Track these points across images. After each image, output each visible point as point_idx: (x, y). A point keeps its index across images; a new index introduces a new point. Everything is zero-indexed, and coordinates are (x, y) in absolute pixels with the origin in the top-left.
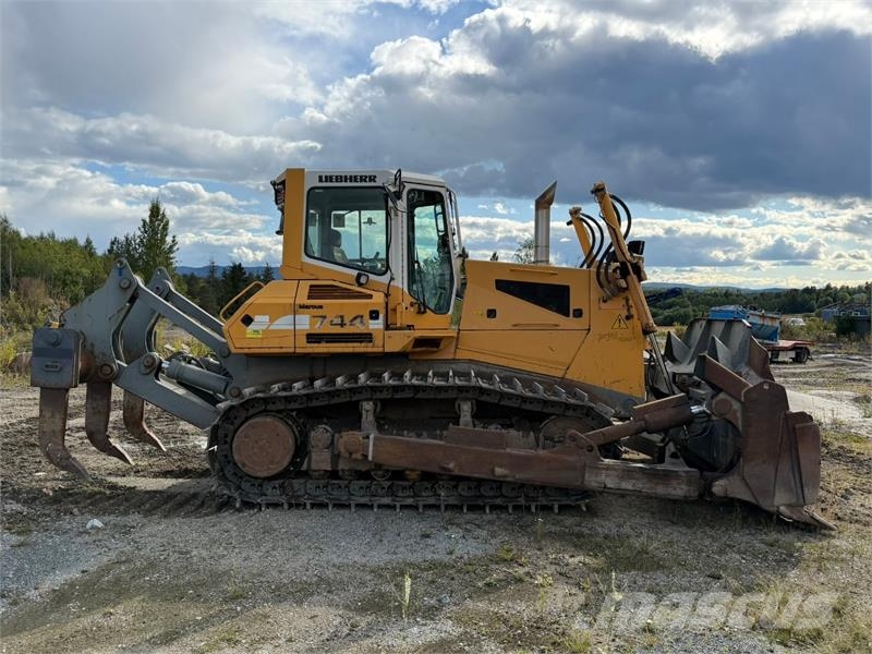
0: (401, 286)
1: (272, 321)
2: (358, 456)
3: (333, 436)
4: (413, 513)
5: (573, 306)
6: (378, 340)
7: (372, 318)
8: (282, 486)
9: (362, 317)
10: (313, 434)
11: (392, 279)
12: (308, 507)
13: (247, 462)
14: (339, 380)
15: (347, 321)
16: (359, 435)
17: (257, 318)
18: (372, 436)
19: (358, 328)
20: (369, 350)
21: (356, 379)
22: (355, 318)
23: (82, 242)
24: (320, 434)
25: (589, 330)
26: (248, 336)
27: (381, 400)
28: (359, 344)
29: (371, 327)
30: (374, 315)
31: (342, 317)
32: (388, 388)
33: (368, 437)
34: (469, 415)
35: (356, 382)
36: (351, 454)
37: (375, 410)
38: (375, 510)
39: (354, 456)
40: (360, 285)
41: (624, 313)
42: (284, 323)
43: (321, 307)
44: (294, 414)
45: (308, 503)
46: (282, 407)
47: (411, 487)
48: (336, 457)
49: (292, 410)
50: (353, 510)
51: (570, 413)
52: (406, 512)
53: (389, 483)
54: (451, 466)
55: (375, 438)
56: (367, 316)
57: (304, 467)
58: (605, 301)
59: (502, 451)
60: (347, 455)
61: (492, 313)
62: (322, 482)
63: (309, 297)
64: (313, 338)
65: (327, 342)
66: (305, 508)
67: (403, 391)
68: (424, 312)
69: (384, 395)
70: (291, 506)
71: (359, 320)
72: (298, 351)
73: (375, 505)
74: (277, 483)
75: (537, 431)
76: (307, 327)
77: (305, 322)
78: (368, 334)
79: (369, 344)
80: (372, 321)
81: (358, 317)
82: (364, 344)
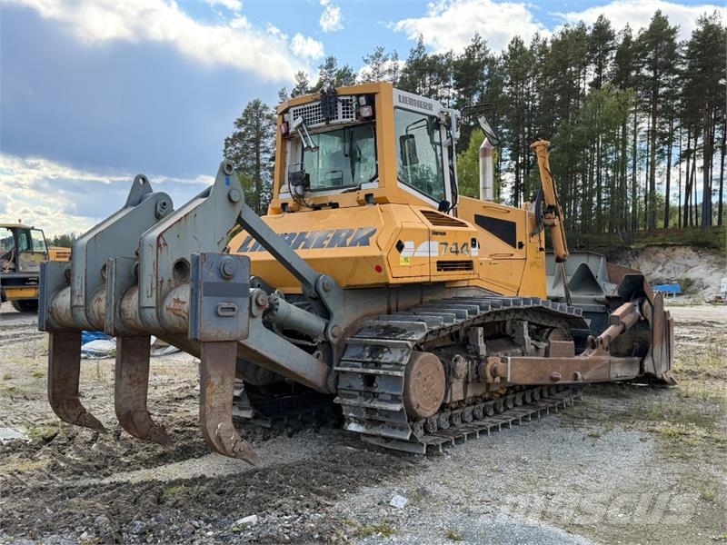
5: (518, 240)
7: (472, 246)
9: (467, 245)
13: (419, 404)
16: (498, 359)
17: (406, 244)
18: (509, 358)
19: (465, 256)
22: (463, 246)
25: (526, 259)
26: (401, 264)
28: (466, 272)
29: (471, 254)
30: (473, 243)
31: (457, 244)
41: (539, 246)
42: (423, 249)
43: (444, 234)
45: (466, 434)
48: (465, 386)
55: (511, 360)
56: (470, 244)
57: (448, 399)
58: (532, 236)
63: (432, 224)
71: (465, 248)
72: (432, 279)
76: (436, 254)
77: (435, 250)
78: (471, 262)
79: (472, 272)
80: (473, 249)
81: (465, 244)
82: (469, 272)
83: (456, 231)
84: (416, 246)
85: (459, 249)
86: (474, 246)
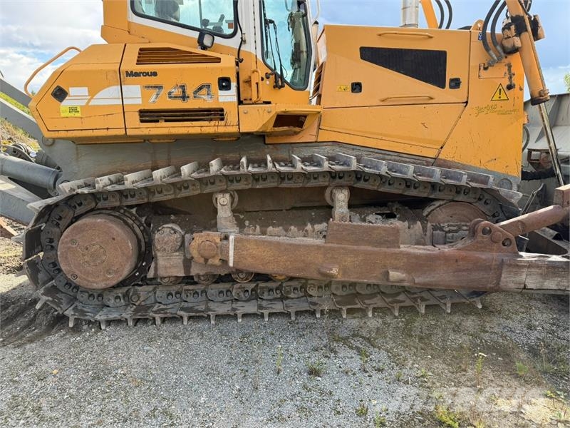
0: (253, 51)
1: (92, 93)
2: (217, 262)
3: (183, 237)
4: (284, 321)
5: (450, 75)
6: (231, 117)
7: (221, 88)
8: (126, 295)
9: (208, 86)
10: (157, 236)
11: (243, 41)
12: (158, 322)
13: (77, 273)
14: (186, 169)
15: (189, 92)
16: (215, 236)
17: (72, 91)
18: (232, 238)
19: (205, 102)
20: (221, 130)
21: (207, 167)
22: (201, 88)
24: (167, 235)
25: (467, 103)
26: (63, 115)
27: (239, 192)
28: (206, 123)
29: (221, 99)
30: (224, 83)
31: (183, 87)
32: (246, 176)
33: (226, 238)
34: (345, 205)
35: (207, 170)
36: (206, 260)
37: (232, 203)
38: (240, 320)
39: (210, 262)
40: (204, 48)
41: (506, 82)
42: (108, 96)
43: (155, 74)
44: (134, 211)
45: (157, 317)
46: (117, 204)
47: (277, 289)
48: (188, 263)
49: (131, 207)
50: (213, 322)
51: (461, 198)
52: (276, 320)
53: (253, 285)
54: (334, 271)
55: (235, 240)
56: (215, 85)
57: (151, 274)
58: (486, 69)
59: (396, 250)
60: (202, 260)
61: (357, 87)
62: (174, 289)
63: (139, 62)
64: (147, 116)
65: (166, 121)
66: (154, 323)
67: (265, 180)
68: (282, 86)
69: (242, 186)
70: (137, 321)
71: (204, 91)
72: (130, 132)
73: (239, 316)
74: (120, 292)
75: (424, 220)
76: (139, 101)
77: (135, 95)
78: (218, 109)
79: (221, 123)
80: (222, 92)
81: (205, 87)
82: (215, 123)
85: (189, 94)
86: (225, 87)
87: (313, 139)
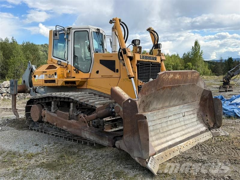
0: (70, 64)
5: (116, 68)
6: (57, 82)
17: (36, 76)
19: (53, 78)
20: (55, 85)
23: (176, 55)
25: (120, 77)
26: (35, 81)
42: (41, 77)
43: (46, 72)
58: (124, 66)
61: (98, 72)
63: (46, 69)
64: (45, 81)
65: (49, 83)
68: (78, 72)
72: (43, 85)
77: (44, 77)
78: (55, 80)
79: (55, 83)
80: (55, 76)
81: (53, 75)
82: (54, 83)
83: (50, 71)
84: (39, 76)
85: (51, 76)
86: (56, 75)
87: (86, 88)
